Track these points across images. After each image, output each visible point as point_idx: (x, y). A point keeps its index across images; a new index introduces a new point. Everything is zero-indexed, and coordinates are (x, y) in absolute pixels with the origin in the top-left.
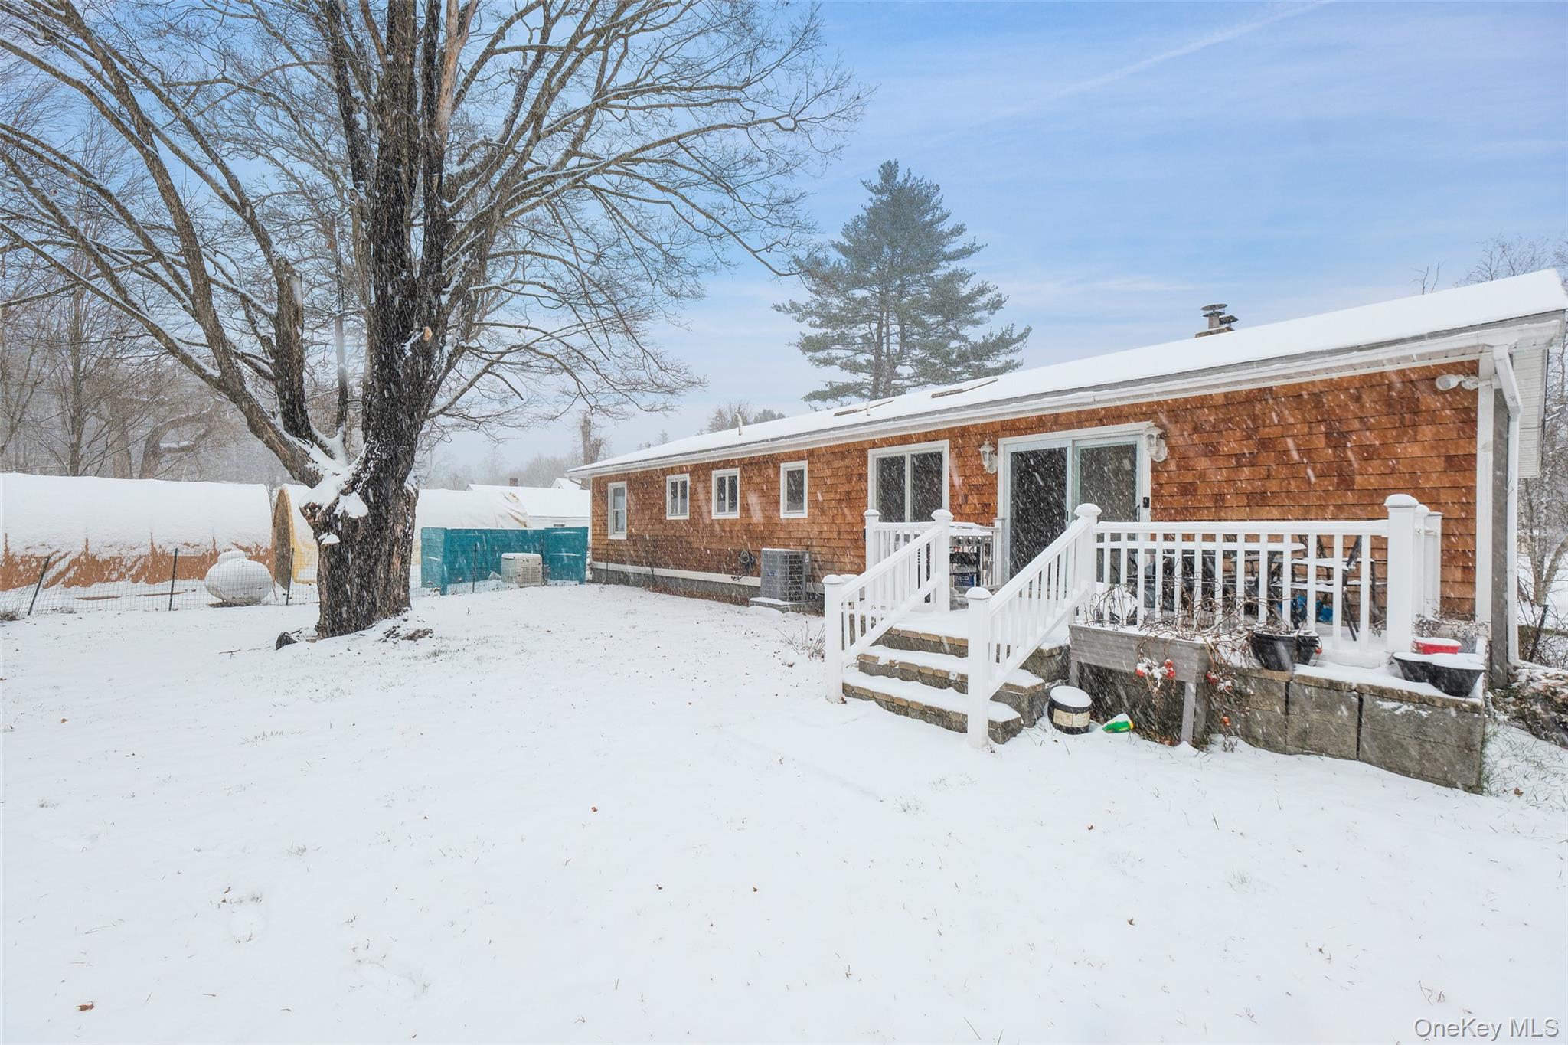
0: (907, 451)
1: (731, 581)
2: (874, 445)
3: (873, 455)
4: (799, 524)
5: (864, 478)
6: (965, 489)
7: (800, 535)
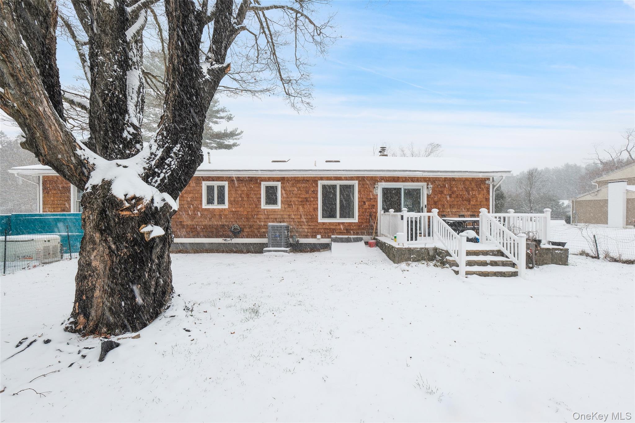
0: (338, 183)
1: (224, 242)
2: (322, 179)
3: (320, 183)
4: (275, 211)
5: (315, 192)
6: (365, 200)
7: (276, 217)
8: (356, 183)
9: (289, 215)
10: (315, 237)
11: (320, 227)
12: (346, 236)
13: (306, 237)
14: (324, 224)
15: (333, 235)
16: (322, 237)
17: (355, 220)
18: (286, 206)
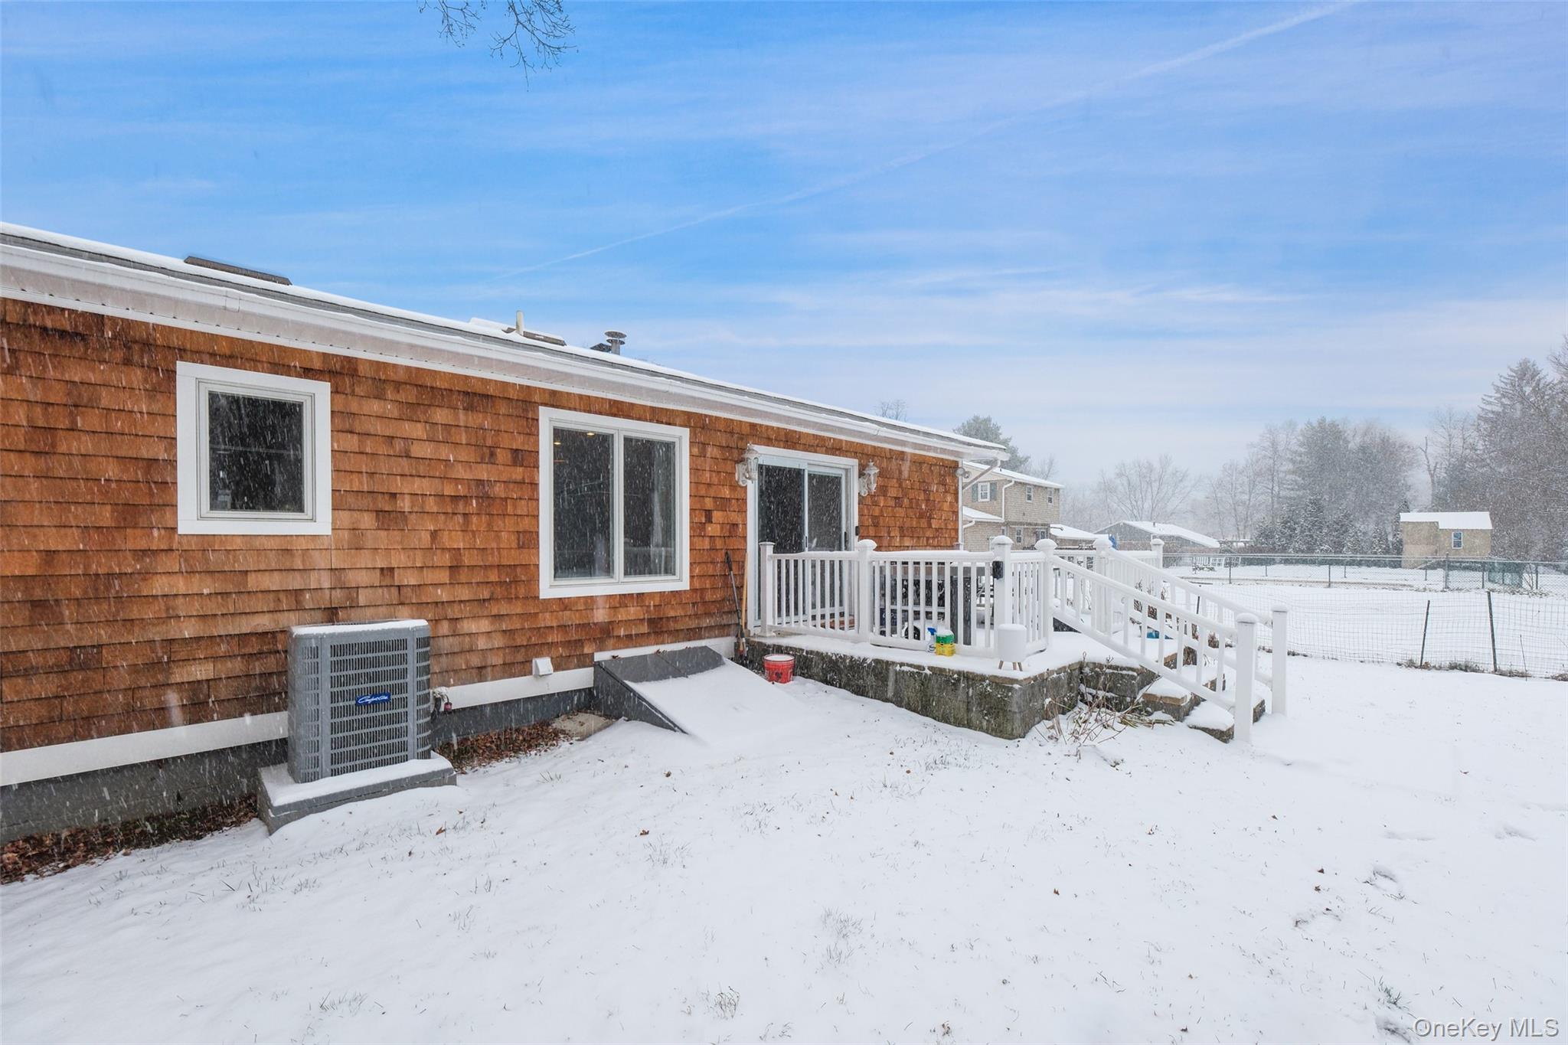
0: (620, 428)
3: (549, 419)
4: (287, 551)
5: (526, 458)
6: (709, 503)
7: (295, 582)
8: (680, 436)
9: (388, 571)
10: (523, 668)
11: (547, 620)
12: (649, 650)
13: (480, 673)
14: (564, 604)
15: (601, 649)
16: (558, 667)
17: (680, 581)
18: (367, 521)
